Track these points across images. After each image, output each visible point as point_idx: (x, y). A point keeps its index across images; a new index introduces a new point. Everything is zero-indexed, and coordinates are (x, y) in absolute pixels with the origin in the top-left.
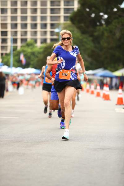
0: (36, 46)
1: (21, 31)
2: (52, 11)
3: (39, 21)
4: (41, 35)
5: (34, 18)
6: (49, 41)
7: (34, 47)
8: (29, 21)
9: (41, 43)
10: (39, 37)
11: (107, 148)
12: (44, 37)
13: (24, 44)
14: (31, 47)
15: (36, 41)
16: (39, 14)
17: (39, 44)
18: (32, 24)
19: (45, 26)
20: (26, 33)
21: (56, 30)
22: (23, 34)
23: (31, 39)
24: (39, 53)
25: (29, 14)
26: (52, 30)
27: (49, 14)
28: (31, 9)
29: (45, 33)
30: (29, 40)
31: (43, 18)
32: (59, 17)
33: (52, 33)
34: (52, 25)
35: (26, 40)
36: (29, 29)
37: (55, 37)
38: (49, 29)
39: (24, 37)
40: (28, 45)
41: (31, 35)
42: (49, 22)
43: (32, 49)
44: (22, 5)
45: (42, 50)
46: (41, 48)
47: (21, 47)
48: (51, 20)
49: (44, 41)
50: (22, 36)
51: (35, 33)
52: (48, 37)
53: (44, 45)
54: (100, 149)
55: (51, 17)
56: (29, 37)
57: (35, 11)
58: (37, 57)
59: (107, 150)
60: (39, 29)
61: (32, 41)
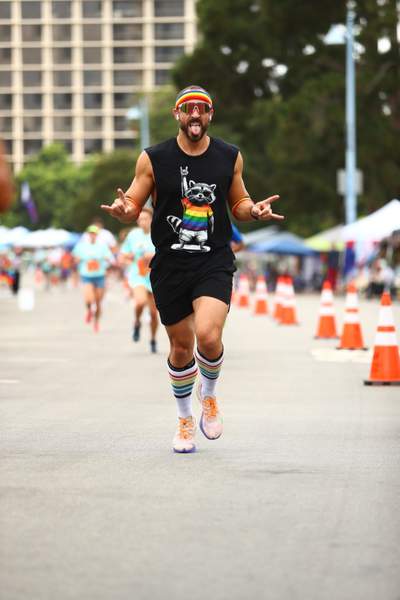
0: (72, 163)
1: (24, 118)
2: (119, 54)
3: (78, 87)
4: (86, 128)
5: (63, 78)
6: (108, 147)
7: (64, 164)
8: (48, 87)
9: (87, 152)
10: (79, 133)
11: (288, 469)
12: (93, 135)
13: (34, 156)
14: (54, 165)
15: (69, 146)
16: (77, 64)
17: (78, 156)
18: (56, 97)
19: (96, 100)
20: (38, 122)
21: (132, 114)
22: (30, 125)
23: (56, 141)
24: (80, 183)
25: (48, 64)
26: (120, 112)
27: (107, 64)
28: (54, 49)
29: (98, 121)
30: (48, 144)
31: (92, 77)
32: (140, 73)
33: (119, 122)
34: (119, 99)
35: (39, 143)
36: (48, 109)
37: (128, 134)
38: (108, 109)
39: (32, 136)
40: (47, 160)
41: (56, 129)
42: (108, 87)
43: (57, 170)
44: (25, 38)
45: (87, 174)
46: (85, 168)
47: (25, 164)
48: (116, 83)
49: (95, 146)
50: (26, 130)
51: (68, 122)
52: (108, 133)
53: (95, 159)
54: (268, 471)
55: (116, 73)
56: (48, 134)
57: (65, 54)
58: (74, 194)
59: (287, 475)
60: (78, 109)
61: (59, 148)
